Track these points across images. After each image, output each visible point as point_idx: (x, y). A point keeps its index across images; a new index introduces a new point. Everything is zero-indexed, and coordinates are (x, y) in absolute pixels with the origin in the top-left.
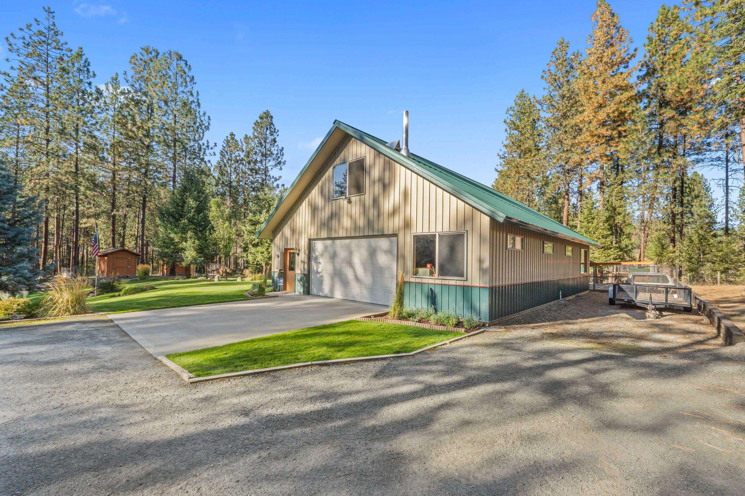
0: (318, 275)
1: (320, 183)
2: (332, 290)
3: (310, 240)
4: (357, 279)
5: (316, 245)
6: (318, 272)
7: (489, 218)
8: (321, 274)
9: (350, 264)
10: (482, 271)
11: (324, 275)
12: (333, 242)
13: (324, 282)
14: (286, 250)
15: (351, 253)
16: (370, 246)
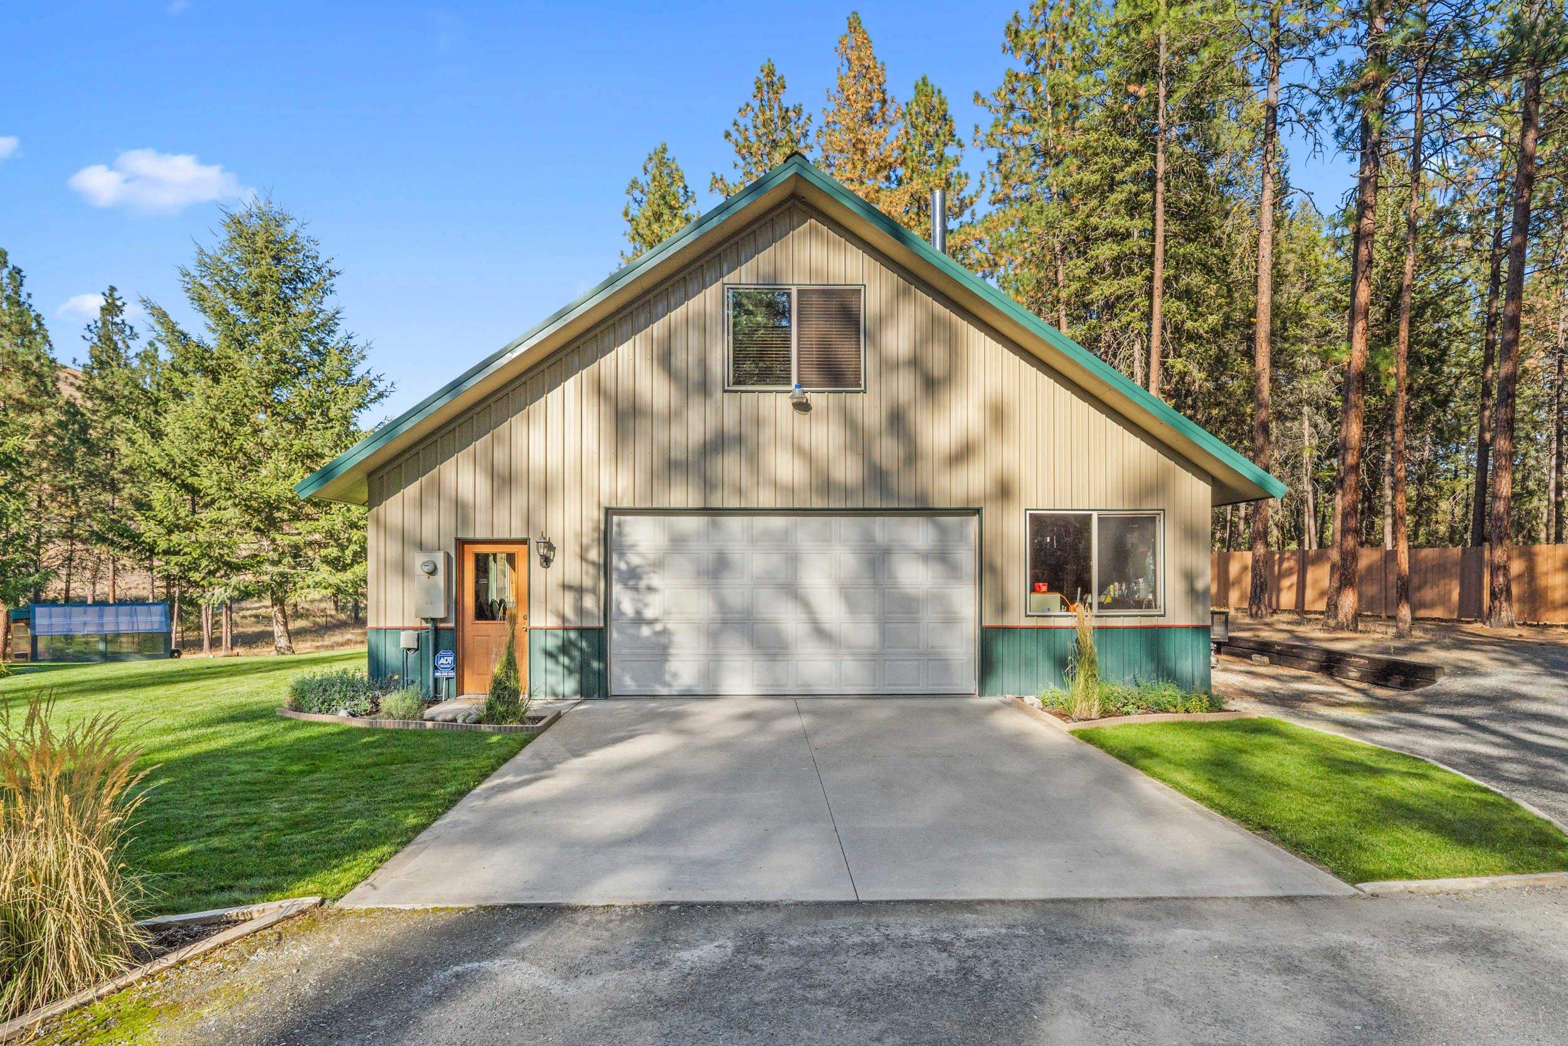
0: (645, 631)
1: (658, 328)
2: (712, 670)
3: (609, 512)
4: (821, 633)
5: (627, 529)
6: (639, 620)
7: (1209, 488)
8: (658, 627)
9: (792, 591)
10: (1194, 595)
11: (671, 626)
12: (715, 525)
13: (672, 651)
14: (461, 543)
15: (793, 559)
16: (868, 539)
